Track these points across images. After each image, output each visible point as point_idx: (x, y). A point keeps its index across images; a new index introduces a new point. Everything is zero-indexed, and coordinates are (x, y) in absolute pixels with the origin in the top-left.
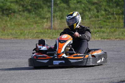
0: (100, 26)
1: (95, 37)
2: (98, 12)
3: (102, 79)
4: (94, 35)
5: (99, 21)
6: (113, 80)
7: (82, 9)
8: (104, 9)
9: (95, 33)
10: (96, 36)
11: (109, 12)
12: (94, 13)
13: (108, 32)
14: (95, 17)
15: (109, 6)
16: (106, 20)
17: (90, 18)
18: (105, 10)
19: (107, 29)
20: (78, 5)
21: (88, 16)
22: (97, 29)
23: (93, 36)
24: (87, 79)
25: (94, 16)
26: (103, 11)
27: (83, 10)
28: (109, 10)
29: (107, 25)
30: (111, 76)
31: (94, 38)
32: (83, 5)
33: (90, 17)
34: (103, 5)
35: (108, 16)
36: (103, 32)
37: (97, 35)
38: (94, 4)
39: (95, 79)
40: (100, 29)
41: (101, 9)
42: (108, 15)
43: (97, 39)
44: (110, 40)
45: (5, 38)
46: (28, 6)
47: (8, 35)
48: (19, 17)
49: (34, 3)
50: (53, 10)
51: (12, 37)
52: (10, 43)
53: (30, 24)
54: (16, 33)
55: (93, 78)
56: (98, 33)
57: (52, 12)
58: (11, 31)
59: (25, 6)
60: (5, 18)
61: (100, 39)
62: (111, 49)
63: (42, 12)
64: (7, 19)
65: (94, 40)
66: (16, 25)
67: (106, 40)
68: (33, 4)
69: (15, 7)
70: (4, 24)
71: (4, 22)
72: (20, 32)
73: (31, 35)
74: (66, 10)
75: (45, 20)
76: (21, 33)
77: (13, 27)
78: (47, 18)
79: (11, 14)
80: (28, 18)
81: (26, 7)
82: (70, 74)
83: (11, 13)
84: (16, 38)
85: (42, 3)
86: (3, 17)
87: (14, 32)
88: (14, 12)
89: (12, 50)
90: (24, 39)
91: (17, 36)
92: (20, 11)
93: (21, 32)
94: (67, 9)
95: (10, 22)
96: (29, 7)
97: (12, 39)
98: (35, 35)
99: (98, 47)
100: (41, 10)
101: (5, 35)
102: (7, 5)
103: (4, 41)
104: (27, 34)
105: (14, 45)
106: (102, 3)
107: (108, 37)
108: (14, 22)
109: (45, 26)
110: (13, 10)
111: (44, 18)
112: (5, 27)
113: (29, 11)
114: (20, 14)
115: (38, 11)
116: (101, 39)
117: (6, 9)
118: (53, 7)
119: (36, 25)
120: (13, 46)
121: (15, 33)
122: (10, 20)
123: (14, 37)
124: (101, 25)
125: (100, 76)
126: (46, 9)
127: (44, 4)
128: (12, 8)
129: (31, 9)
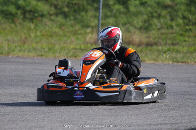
0: (174, 42)
1: (163, 59)
2: (172, 20)
3: (161, 124)
4: (163, 55)
5: (173, 33)
6: (179, 127)
7: (147, 14)
8: (181, 16)
9: (165, 53)
10: (166, 58)
11: (190, 21)
12: (166, 21)
13: (185, 51)
14: (167, 28)
15: (190, 11)
16: (184, 33)
17: (159, 29)
18: (184, 18)
19: (183, 47)
20: (142, 9)
21: (156, 26)
22: (168, 46)
23: (161, 57)
24: (138, 123)
25: (165, 27)
26: (180, 18)
27: (149, 17)
28: (189, 18)
29: (185, 41)
30: (177, 120)
31: (162, 61)
32: (149, 9)
33: (159, 27)
34: (180, 9)
35: (187, 27)
36: (178, 52)
37: (167, 55)
38: (166, 7)
39: (151, 124)
40: (172, 47)
41: (177, 16)
42: (188, 25)
43: (167, 62)
44: (187, 64)
45: (24, 55)
46: (63, 7)
47: (29, 51)
48: (49, 23)
49: (74, 2)
50: (101, 14)
51: (35, 55)
52: (31, 63)
53: (65, 36)
54: (42, 48)
55: (149, 123)
56: (169, 52)
57: (100, 18)
58: (34, 45)
59: (59, 7)
60: (28, 24)
61: (171, 63)
62: (187, 79)
63: (85, 17)
64: (30, 26)
65: (162, 63)
66: (44, 35)
67: (180, 64)
68: (72, 4)
69: (44, 8)
70: (25, 34)
71: (25, 31)
72: (48, 46)
73: (65, 52)
74: (122, 15)
75: (89, 30)
76: (50, 49)
77: (38, 39)
78: (92, 28)
79: (37, 19)
80: (64, 25)
81: (60, 9)
82: (115, 115)
83: (37, 17)
84: (42, 55)
85: (85, 3)
86: (25, 23)
87: (39, 46)
88: (42, 16)
89: (33, 75)
90: (53, 58)
91: (43, 53)
92: (51, 15)
93: (50, 46)
94: (124, 14)
95: (34, 31)
96: (66, 9)
97: (35, 58)
98: (71, 53)
99: (167, 74)
100: (83, 13)
101: (25, 50)
102: (32, 5)
103: (22, 60)
104: (58, 51)
105: (37, 68)
106: (179, 5)
107: (184, 60)
108: (41, 32)
109: (88, 38)
110: (40, 13)
111: (88, 27)
112: (26, 38)
113: (66, 15)
114: (50, 19)
115: (80, 15)
116: (173, 62)
117: (30, 11)
118: (101, 11)
119: (75, 36)
120: (35, 69)
121: (40, 48)
122: (35, 28)
123: (38, 54)
124: (175, 40)
125: (159, 120)
126: (91, 13)
127: (88, 4)
128: (39, 9)
129: (69, 12)
